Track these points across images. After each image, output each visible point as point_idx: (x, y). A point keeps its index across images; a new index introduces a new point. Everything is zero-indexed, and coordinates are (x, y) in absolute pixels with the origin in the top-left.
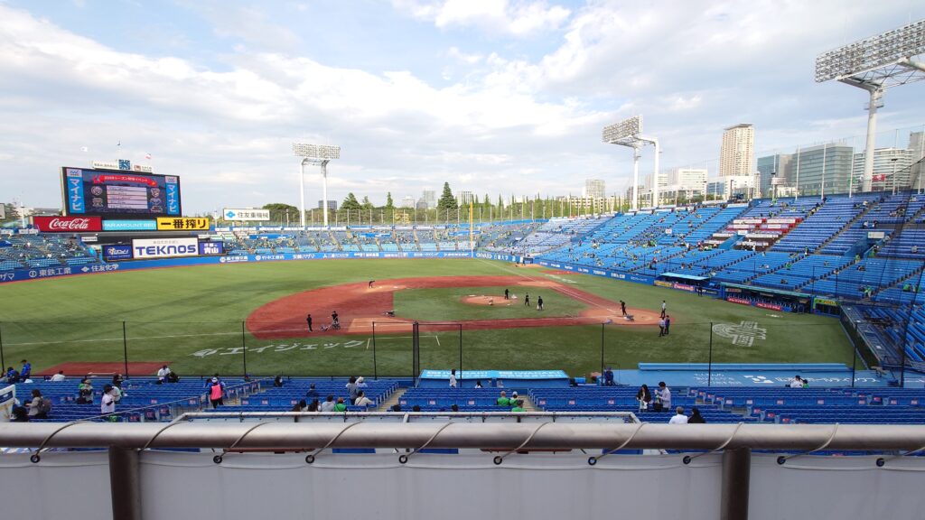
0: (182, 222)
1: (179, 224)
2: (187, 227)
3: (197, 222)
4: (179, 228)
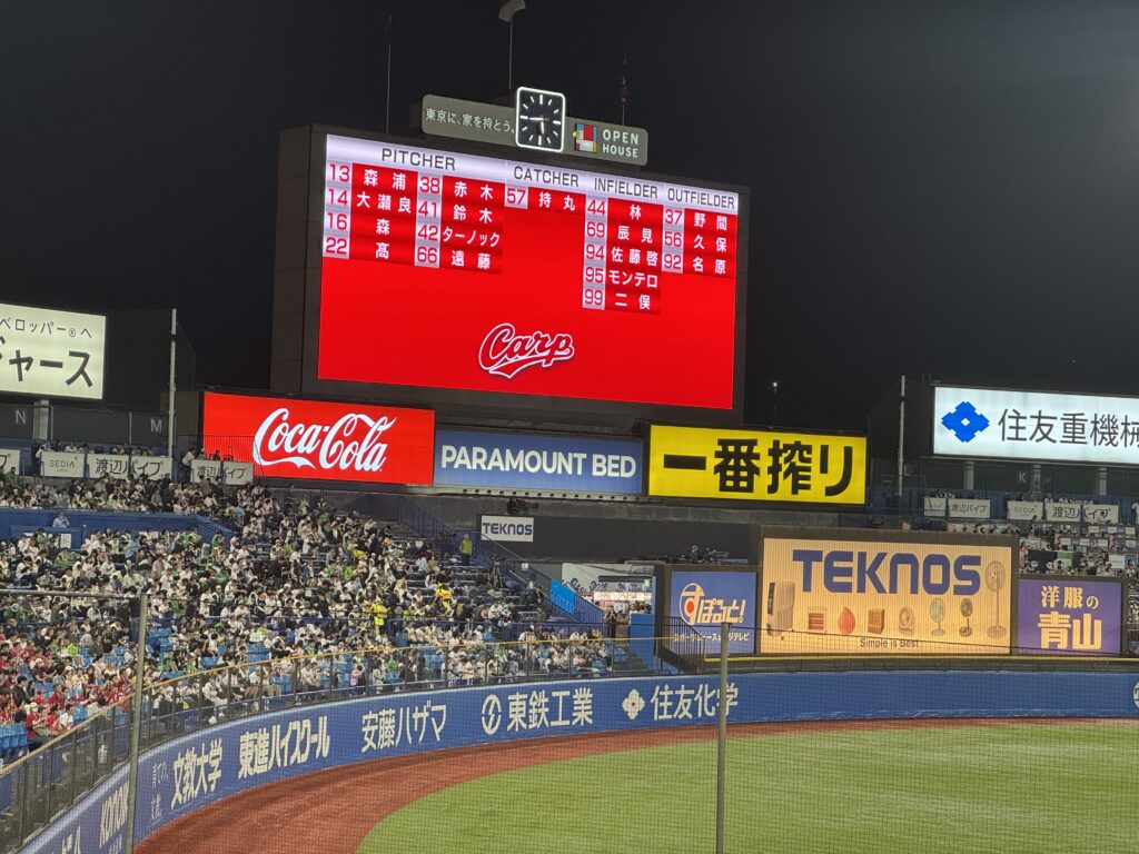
0: (751, 456)
1: (737, 468)
2: (773, 488)
3: (816, 456)
4: (736, 488)
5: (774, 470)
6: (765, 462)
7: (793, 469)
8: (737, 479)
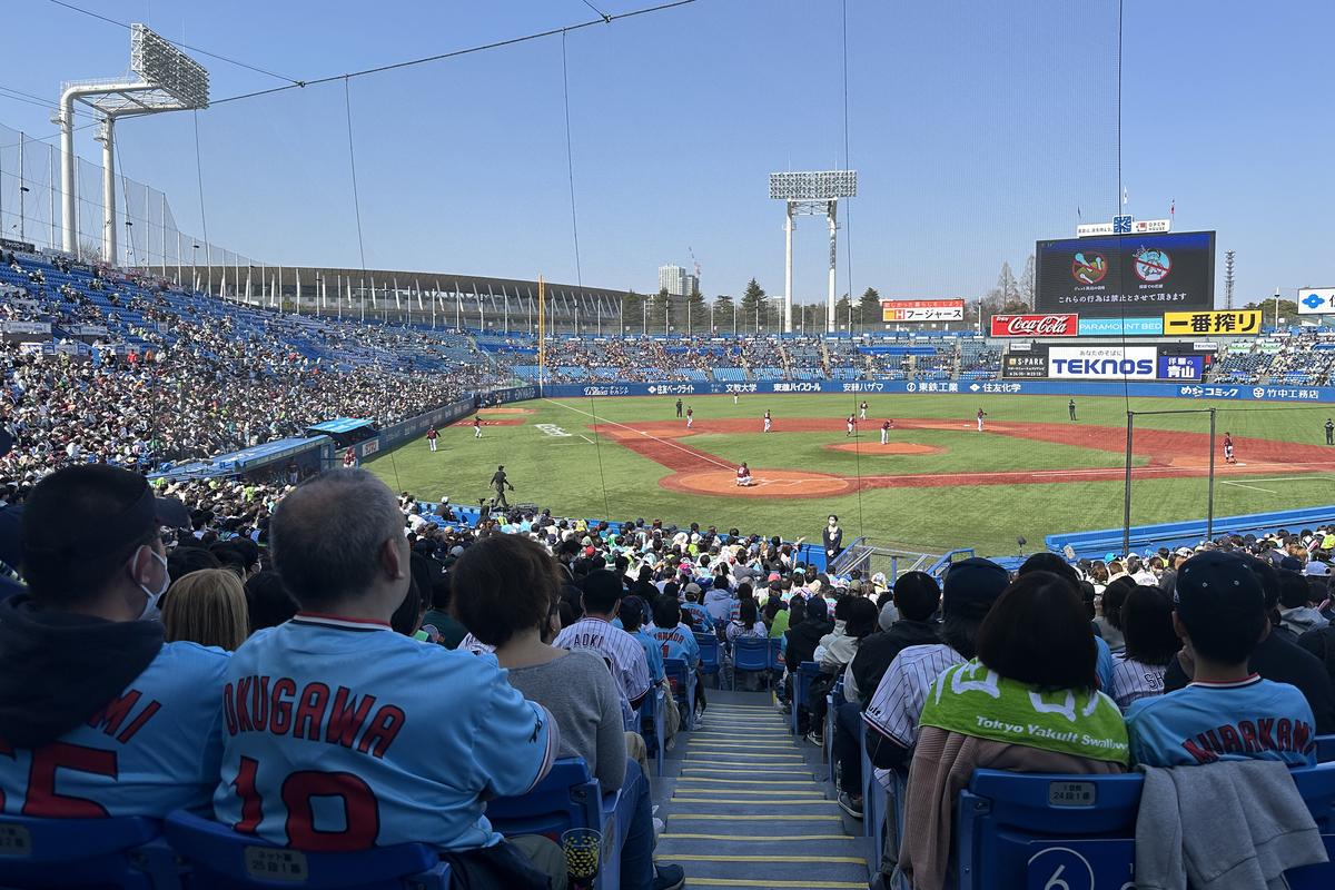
0: (1207, 320)
1: (1201, 324)
2: (1217, 330)
3: (1237, 319)
4: (1201, 330)
5: (1218, 324)
6: (1214, 321)
7: (1226, 322)
8: (1201, 328)
